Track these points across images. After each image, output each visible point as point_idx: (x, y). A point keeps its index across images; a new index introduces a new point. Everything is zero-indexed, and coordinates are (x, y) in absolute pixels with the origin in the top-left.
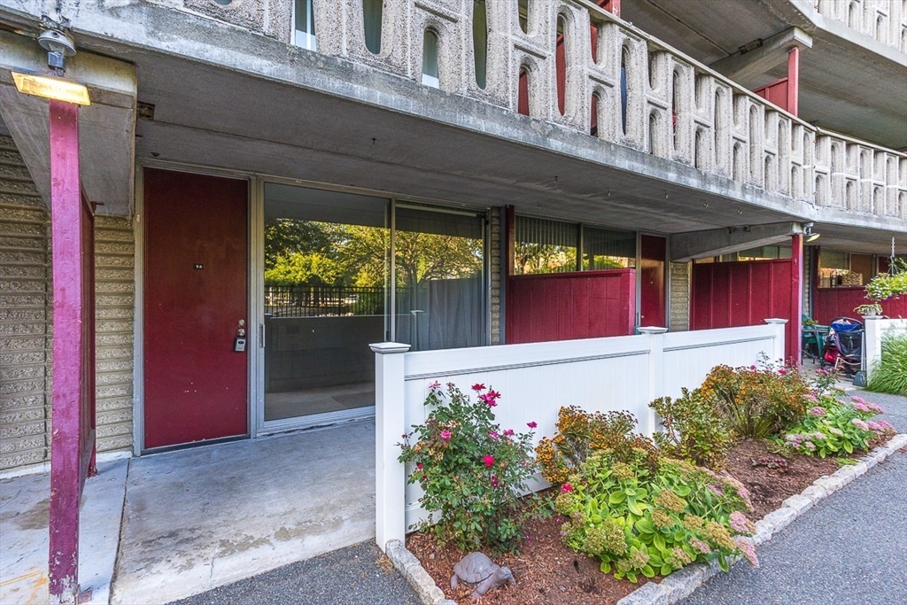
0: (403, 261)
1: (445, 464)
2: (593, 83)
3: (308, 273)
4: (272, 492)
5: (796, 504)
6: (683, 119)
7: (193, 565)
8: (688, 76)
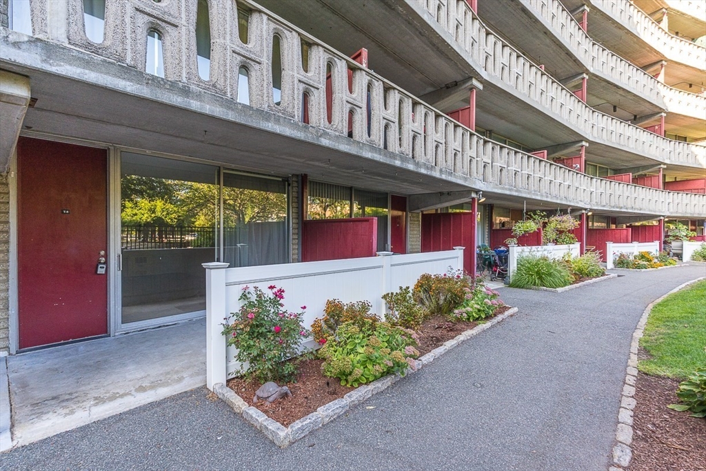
0: (234, 207)
1: (251, 334)
2: (349, 105)
3: (153, 215)
4: (131, 367)
5: (449, 344)
6: (405, 129)
7: (74, 413)
8: (408, 105)
